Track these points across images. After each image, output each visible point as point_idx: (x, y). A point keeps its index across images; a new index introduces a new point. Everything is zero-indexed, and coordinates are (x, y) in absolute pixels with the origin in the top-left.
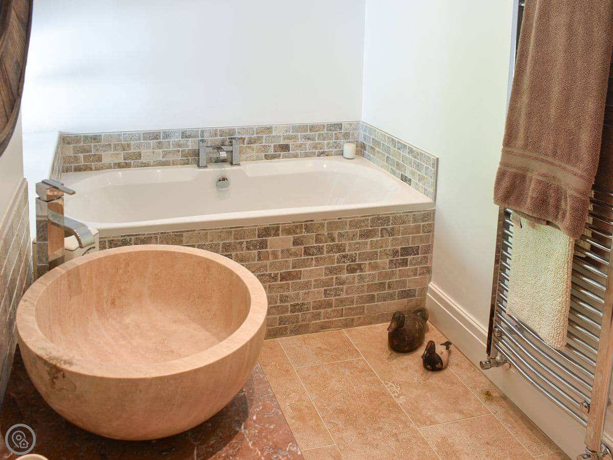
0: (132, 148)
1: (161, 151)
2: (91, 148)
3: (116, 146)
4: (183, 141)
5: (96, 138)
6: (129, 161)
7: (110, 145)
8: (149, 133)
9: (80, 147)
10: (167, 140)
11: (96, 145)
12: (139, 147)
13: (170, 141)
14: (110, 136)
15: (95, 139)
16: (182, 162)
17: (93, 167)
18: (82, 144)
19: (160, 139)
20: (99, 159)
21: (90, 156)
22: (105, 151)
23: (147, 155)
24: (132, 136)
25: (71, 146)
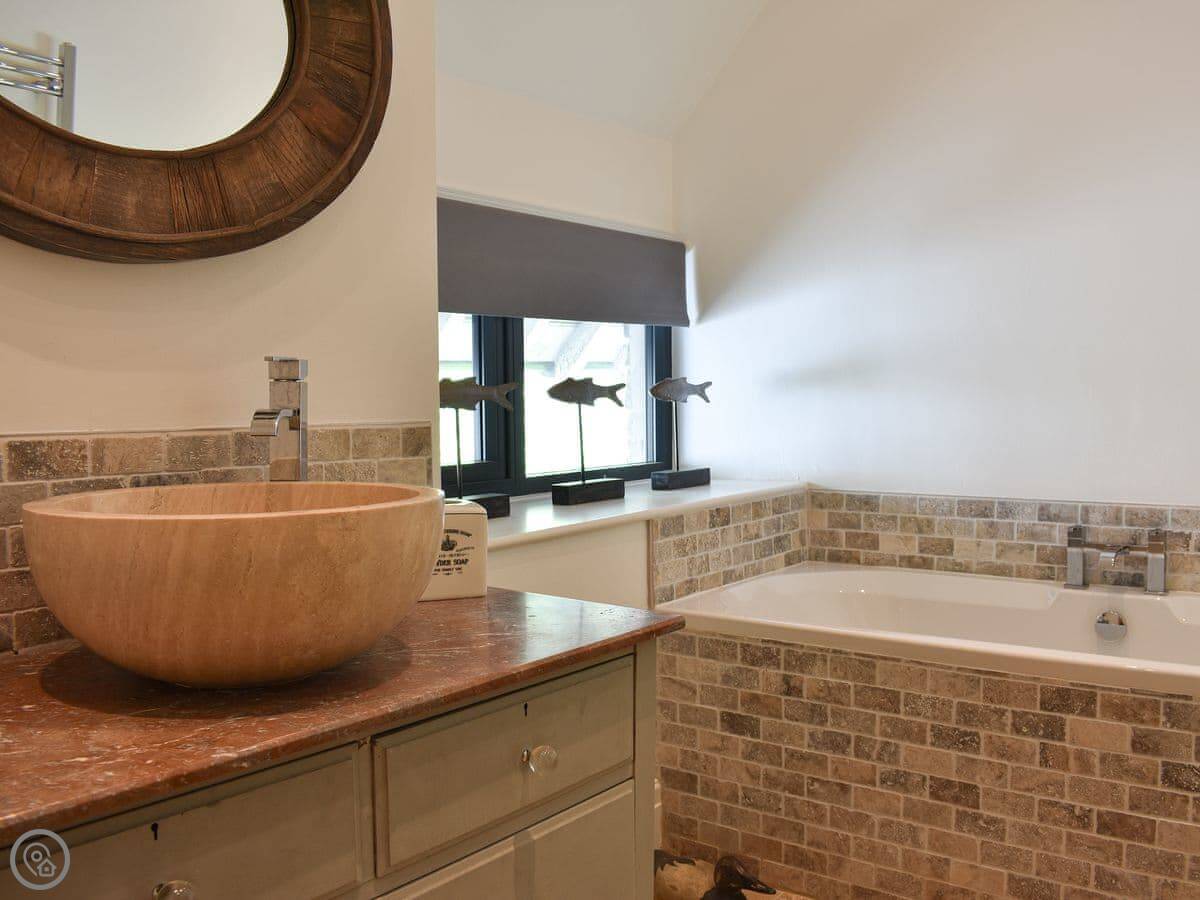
0: (936, 530)
1: (994, 542)
2: (859, 521)
3: (905, 521)
4: (1042, 527)
5: (868, 502)
6: (930, 556)
7: (894, 518)
8: (971, 503)
9: (840, 515)
10: (1007, 521)
11: (869, 515)
12: (949, 528)
13: (1012, 524)
14: (895, 500)
15: (866, 503)
16: (1038, 572)
17: (862, 558)
18: (843, 510)
19: (992, 516)
20: (874, 543)
21: (858, 536)
22: (884, 529)
23: (965, 547)
24: (935, 505)
25: (826, 511)
